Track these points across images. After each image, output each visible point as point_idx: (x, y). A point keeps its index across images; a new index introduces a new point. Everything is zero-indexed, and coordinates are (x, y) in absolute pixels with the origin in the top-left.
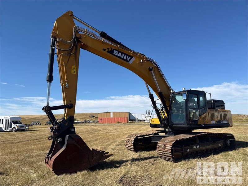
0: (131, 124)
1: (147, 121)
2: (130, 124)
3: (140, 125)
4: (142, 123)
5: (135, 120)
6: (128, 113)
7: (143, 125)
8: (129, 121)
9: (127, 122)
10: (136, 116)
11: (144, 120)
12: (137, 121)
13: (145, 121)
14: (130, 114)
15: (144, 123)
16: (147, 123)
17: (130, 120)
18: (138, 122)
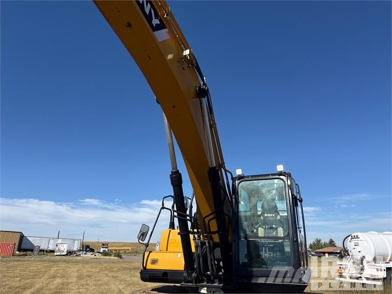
0: (22, 258)
1: (59, 254)
2: (19, 258)
3: (46, 261)
4: (48, 257)
5: (32, 250)
6: (19, 234)
7: (53, 261)
8: (17, 252)
9: (13, 255)
10: (36, 242)
11: (53, 251)
12: (35, 252)
13: (55, 254)
14: (22, 237)
15: (52, 258)
16: (60, 257)
17: (20, 250)
18: (38, 254)
